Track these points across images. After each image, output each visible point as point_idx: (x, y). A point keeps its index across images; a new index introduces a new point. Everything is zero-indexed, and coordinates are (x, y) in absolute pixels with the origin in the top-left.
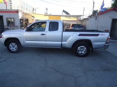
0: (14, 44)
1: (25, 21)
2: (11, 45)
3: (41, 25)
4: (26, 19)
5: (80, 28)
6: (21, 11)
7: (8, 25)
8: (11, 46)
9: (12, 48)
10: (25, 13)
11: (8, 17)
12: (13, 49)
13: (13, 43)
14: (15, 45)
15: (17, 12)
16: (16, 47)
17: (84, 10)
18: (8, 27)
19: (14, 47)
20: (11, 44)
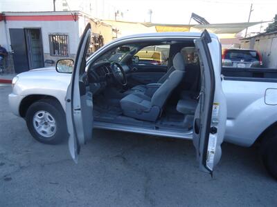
0: (46, 114)
1: (96, 42)
2: (37, 119)
3: (135, 52)
4: (97, 36)
5: (250, 60)
6: (83, 15)
7: (53, 53)
8: (39, 121)
9: (43, 129)
10: (96, 21)
11: (53, 31)
12: (44, 132)
13: (43, 112)
14: (49, 117)
15: (75, 17)
16: (52, 125)
17: (251, 11)
18: (55, 59)
19: (46, 124)
20: (37, 115)
